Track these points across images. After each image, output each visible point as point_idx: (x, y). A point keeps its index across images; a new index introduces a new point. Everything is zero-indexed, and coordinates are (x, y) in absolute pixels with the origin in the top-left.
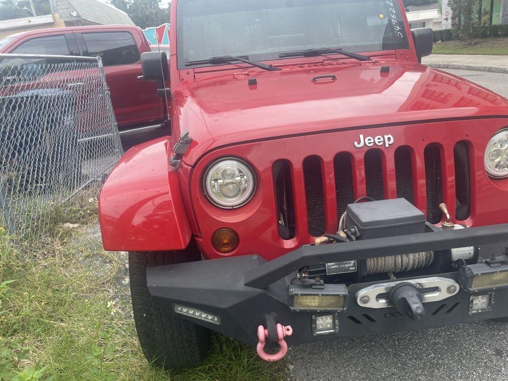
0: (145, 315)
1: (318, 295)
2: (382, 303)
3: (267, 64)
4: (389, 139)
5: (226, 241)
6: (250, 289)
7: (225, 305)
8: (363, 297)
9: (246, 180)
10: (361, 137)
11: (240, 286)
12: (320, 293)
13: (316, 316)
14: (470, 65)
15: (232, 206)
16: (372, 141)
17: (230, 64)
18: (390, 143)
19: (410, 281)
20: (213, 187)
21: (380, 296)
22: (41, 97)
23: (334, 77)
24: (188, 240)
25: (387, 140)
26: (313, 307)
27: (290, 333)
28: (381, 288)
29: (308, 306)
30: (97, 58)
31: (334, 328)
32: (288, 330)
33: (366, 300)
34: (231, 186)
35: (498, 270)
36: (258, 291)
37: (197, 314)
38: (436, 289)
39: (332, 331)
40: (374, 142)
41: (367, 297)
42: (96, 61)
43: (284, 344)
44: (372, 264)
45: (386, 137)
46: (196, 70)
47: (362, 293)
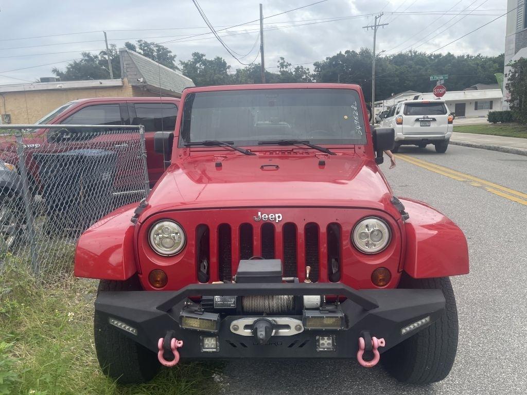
0: (100, 330)
1: (197, 318)
2: (247, 333)
3: (244, 149)
4: (279, 217)
5: (159, 279)
6: (159, 311)
7: (139, 320)
8: (235, 325)
9: (180, 237)
10: (259, 214)
11: (154, 309)
12: (199, 317)
13: (203, 337)
14: (520, 149)
15: (168, 255)
16: (267, 217)
17: (221, 147)
18: (280, 219)
19: (268, 318)
20: (154, 239)
21: (247, 327)
22: (86, 157)
23: (278, 166)
24: (130, 275)
25: (277, 217)
26: (195, 327)
27: (180, 345)
28: (250, 321)
29: (192, 326)
30: (139, 126)
31: (216, 348)
32: (180, 343)
33: (236, 329)
34: (168, 240)
35: (325, 316)
36: (163, 313)
37: (127, 327)
38: (287, 327)
39: (214, 350)
40: (268, 218)
41: (237, 326)
42: (138, 129)
43: (176, 354)
44: (248, 303)
45: (277, 215)
46: (192, 149)
47: (234, 323)
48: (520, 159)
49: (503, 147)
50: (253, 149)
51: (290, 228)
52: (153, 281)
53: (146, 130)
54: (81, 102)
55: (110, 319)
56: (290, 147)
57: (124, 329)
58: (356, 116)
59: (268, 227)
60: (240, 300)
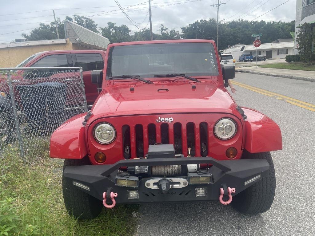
0: (66, 189)
1: (126, 180)
2: (155, 187)
3: (146, 80)
4: (171, 119)
5: (101, 158)
6: (102, 176)
7: (91, 182)
8: (147, 183)
9: (113, 133)
10: (160, 118)
11: (99, 175)
12: (127, 179)
13: (129, 191)
15: (106, 143)
16: (164, 119)
17: (132, 79)
18: (172, 121)
19: (167, 178)
20: (97, 134)
21: (155, 184)
23: (168, 90)
24: (84, 156)
25: (170, 120)
26: (124, 185)
27: (116, 196)
28: (156, 180)
29: (123, 185)
31: (137, 197)
32: (116, 194)
33: (149, 185)
34: (105, 135)
35: (201, 176)
36: (105, 177)
37: (84, 186)
38: (178, 183)
39: (136, 198)
40: (165, 120)
41: (149, 183)
42: (79, 69)
43: (114, 201)
44: (155, 170)
45: (170, 118)
46: (115, 81)
47: (148, 182)
48: (305, 83)
49: (295, 76)
50: (152, 80)
51: (178, 126)
52: (97, 159)
53: (84, 70)
54: (43, 54)
55: (73, 182)
56: (173, 78)
57: (83, 188)
58: (212, 59)
59: (165, 126)
60: (150, 169)
